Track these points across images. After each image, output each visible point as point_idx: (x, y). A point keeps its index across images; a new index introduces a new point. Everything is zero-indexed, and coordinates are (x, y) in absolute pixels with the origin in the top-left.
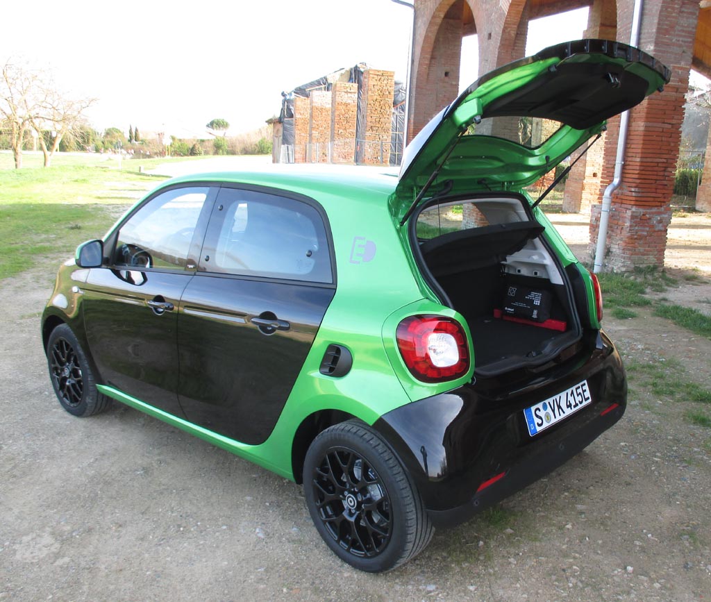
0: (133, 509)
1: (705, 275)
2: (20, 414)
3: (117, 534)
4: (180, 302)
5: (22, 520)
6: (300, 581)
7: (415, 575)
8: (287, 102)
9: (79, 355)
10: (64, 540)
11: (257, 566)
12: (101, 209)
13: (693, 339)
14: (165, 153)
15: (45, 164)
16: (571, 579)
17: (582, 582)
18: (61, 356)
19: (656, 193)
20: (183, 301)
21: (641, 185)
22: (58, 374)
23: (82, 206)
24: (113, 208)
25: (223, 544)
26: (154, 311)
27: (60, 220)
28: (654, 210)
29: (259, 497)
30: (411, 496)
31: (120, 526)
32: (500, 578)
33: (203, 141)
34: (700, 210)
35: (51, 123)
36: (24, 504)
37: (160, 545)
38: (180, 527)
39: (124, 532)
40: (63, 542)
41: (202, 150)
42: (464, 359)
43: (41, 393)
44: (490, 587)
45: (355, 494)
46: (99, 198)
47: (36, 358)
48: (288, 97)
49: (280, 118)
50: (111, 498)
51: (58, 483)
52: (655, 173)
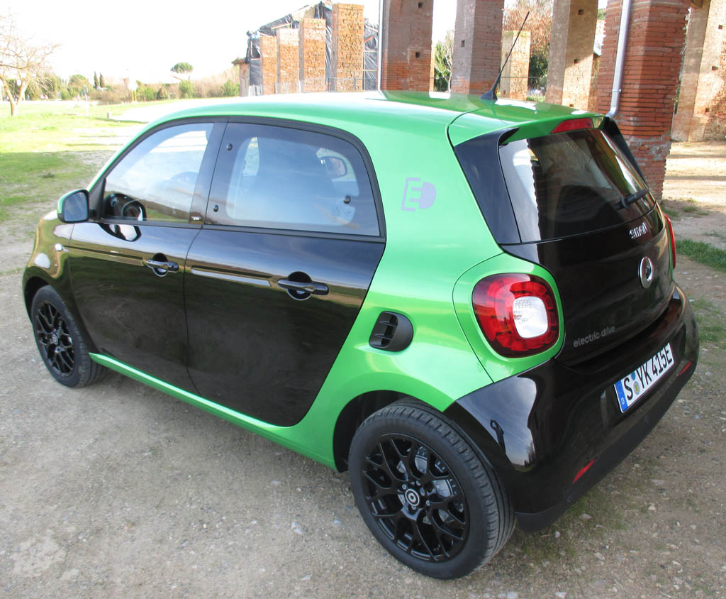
0: (145, 502)
1: (702, 206)
2: (5, 387)
3: (130, 535)
4: (186, 262)
5: (18, 520)
6: (355, 592)
7: (489, 579)
8: (253, 42)
9: (68, 320)
10: (69, 544)
11: (300, 573)
12: (73, 157)
13: (716, 276)
14: (131, 98)
15: (12, 113)
16: (676, 579)
17: (689, 582)
18: (47, 322)
19: (655, 121)
20: (189, 260)
21: (640, 114)
22: (45, 341)
23: (53, 154)
24: (85, 155)
25: (257, 545)
26: (155, 272)
27: (31, 169)
28: (653, 140)
29: (287, 481)
30: (493, 494)
31: (133, 524)
32: (591, 580)
33: (168, 85)
34: (676, 139)
35: (15, 71)
36: (19, 501)
37: (182, 548)
38: (202, 524)
39: (138, 531)
40: (68, 548)
41: (168, 93)
42: (554, 327)
43: (27, 360)
44: (582, 593)
45: (417, 488)
46: (70, 145)
47: (19, 320)
48: (253, 37)
49: (246, 58)
50: (118, 487)
51: (56, 471)
52: (655, 101)
